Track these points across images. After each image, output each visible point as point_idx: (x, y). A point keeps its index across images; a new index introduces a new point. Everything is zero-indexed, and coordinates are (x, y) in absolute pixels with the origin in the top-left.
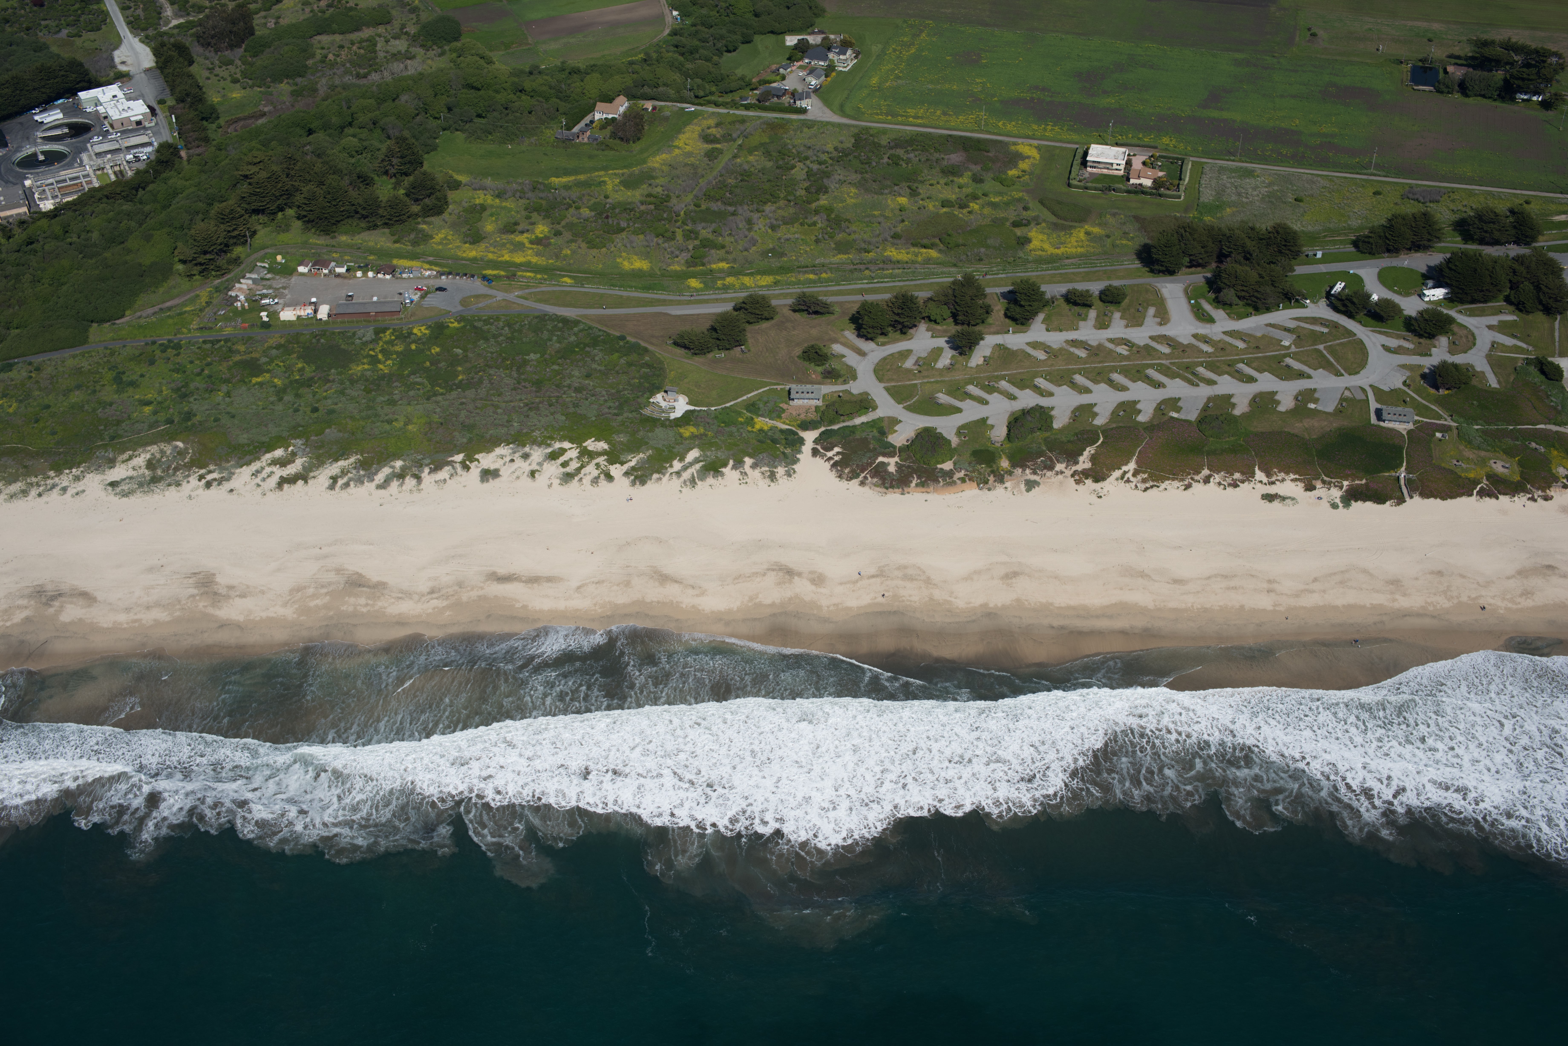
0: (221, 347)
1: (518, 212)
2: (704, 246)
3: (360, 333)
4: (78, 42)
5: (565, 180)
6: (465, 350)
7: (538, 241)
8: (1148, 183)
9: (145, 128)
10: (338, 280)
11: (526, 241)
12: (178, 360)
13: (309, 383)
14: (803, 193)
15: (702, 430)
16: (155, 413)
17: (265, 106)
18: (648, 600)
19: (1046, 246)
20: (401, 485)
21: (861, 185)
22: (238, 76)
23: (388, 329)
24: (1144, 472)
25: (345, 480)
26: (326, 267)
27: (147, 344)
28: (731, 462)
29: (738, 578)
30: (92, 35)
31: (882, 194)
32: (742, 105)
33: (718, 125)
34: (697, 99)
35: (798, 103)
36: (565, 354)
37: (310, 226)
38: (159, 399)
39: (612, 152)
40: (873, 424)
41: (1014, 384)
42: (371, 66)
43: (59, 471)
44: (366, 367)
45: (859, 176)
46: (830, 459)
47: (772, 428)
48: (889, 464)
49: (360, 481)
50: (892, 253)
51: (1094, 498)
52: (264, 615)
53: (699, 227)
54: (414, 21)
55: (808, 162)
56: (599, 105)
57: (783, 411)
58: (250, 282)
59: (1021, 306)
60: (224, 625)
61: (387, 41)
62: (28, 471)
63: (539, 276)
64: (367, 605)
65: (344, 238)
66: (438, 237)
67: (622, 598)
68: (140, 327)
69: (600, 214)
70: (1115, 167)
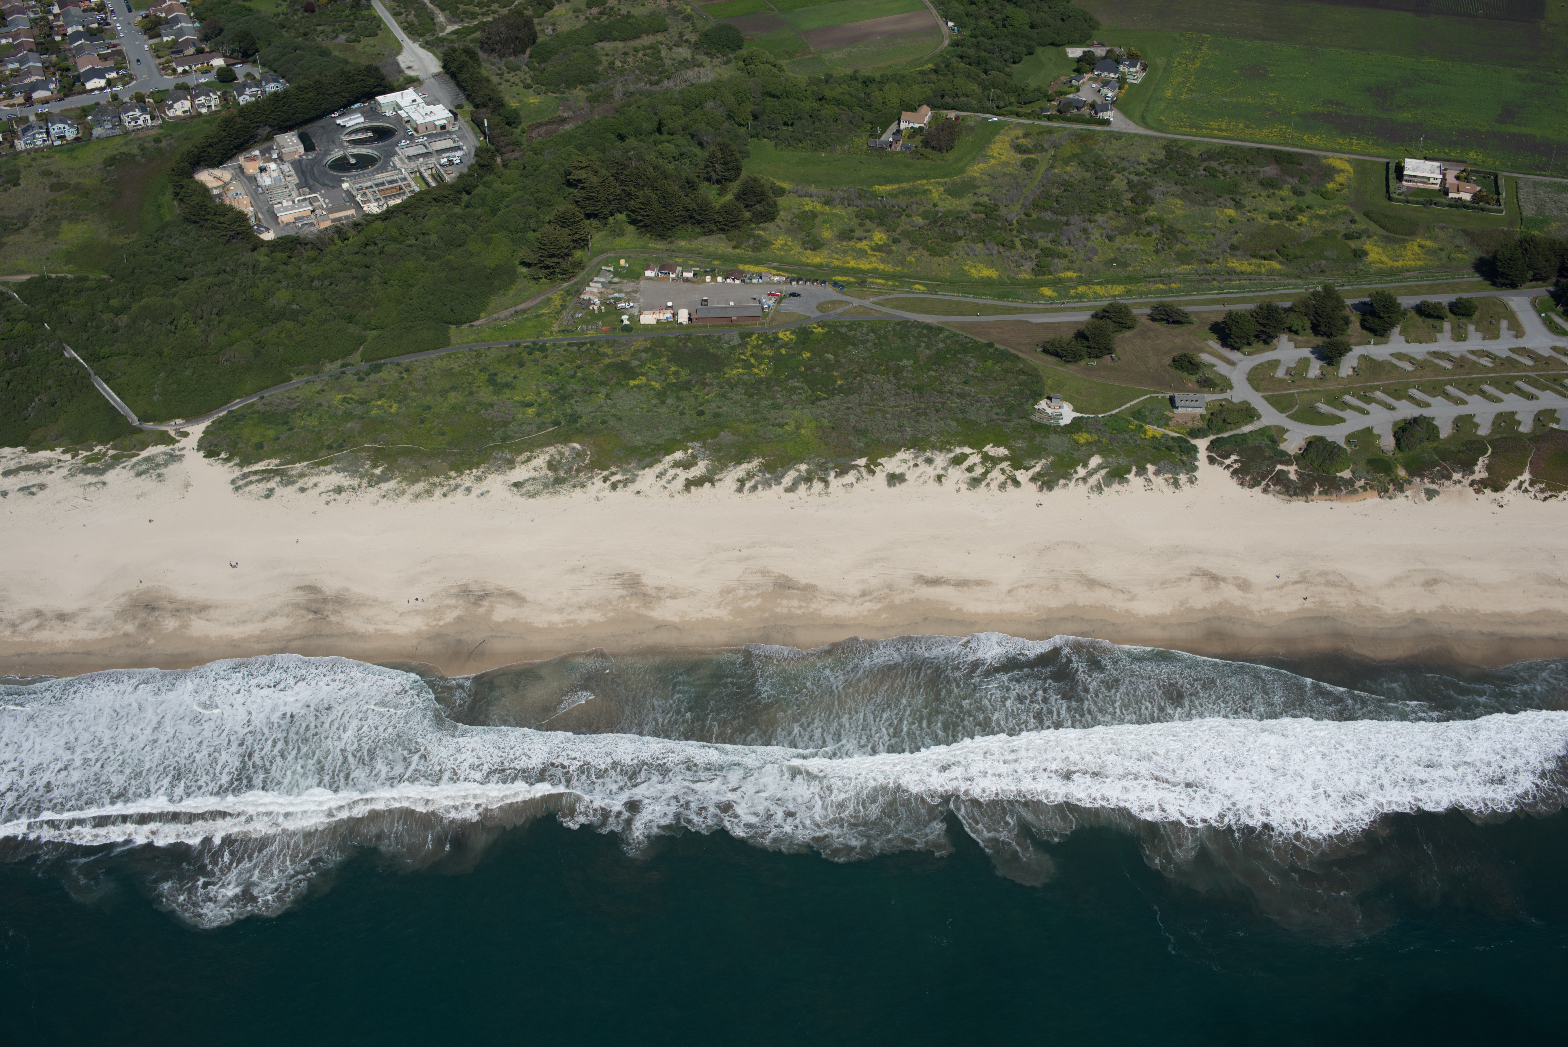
0: (588, 349)
1: (850, 219)
2: (1047, 256)
3: (726, 337)
4: (359, 47)
5: (888, 188)
6: (836, 356)
7: (878, 248)
8: (1467, 197)
9: (451, 133)
10: (687, 285)
11: (867, 248)
12: (548, 362)
13: (687, 386)
14: (1130, 204)
15: (1096, 438)
16: (539, 415)
17: (563, 111)
18: (1081, 604)
19: (1385, 259)
20: (810, 488)
21: (1184, 196)
22: (529, 81)
23: (753, 334)
24: (1541, 482)
25: (752, 482)
26: (674, 271)
27: (511, 346)
28: (1134, 469)
29: (1164, 583)
30: (370, 41)
31: (1208, 205)
32: (1045, 116)
33: (1026, 135)
34: (998, 110)
35: (1100, 114)
36: (938, 359)
37: (643, 230)
38: (539, 401)
39: (927, 161)
40: (1263, 431)
41: (1388, 394)
42: (661, 73)
43: (460, 472)
44: (741, 371)
45: (1181, 188)
46: (1228, 467)
47: (1164, 436)
48: (1288, 472)
49: (767, 484)
50: (1233, 263)
51: (1495, 507)
52: (699, 616)
53: (1037, 236)
54: (691, 28)
55: (1126, 173)
56: (905, 115)
57: (1170, 419)
58: (600, 285)
59: (1380, 317)
60: (660, 626)
61: (670, 49)
62: (429, 472)
63: (890, 283)
64: (800, 607)
65: (682, 243)
66: (779, 243)
67: (1055, 602)
68: (501, 329)
69: (935, 221)
70: (1432, 181)
